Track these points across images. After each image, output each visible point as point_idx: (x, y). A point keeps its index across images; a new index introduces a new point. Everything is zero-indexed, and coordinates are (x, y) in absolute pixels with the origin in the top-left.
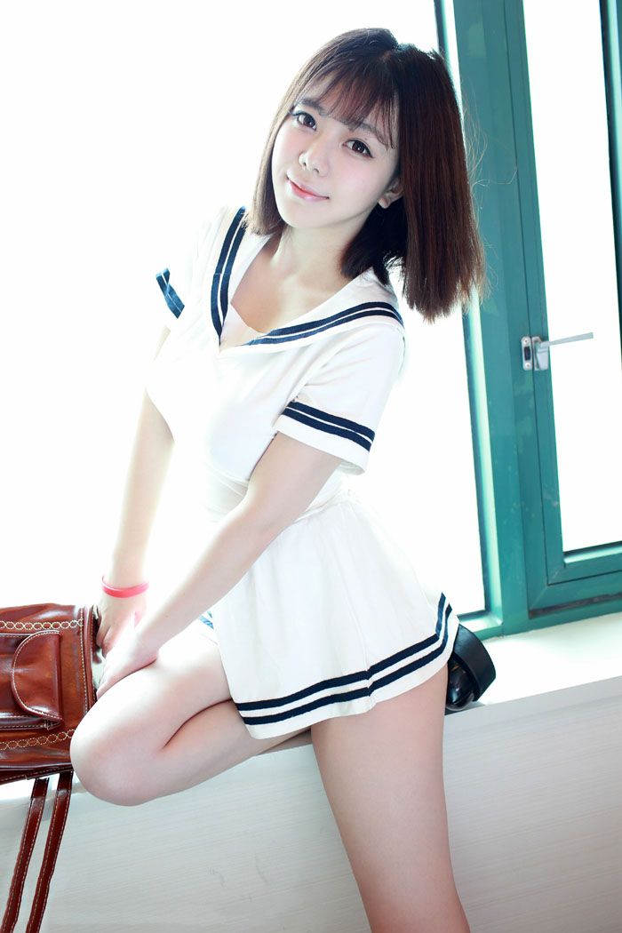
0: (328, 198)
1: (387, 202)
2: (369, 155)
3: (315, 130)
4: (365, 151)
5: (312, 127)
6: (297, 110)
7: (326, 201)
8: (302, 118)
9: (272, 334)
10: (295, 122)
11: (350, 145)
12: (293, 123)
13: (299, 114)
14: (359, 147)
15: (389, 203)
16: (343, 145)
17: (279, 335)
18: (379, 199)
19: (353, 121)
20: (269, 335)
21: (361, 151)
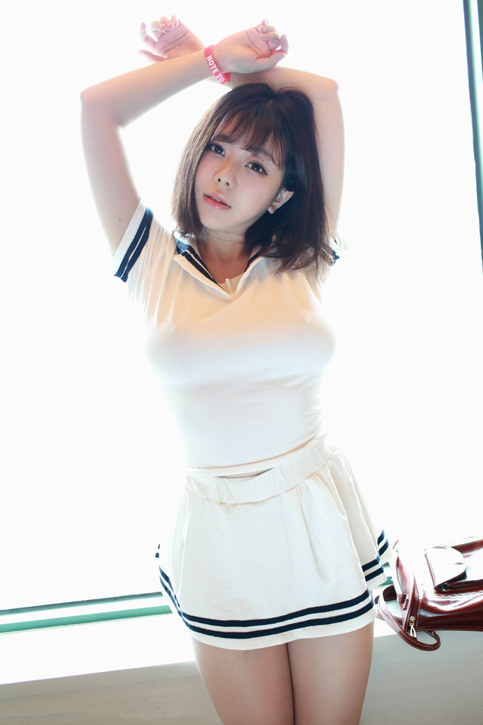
0: (230, 207)
1: (273, 209)
2: (264, 173)
3: (224, 156)
4: (261, 170)
5: (220, 153)
11: (250, 166)
14: (257, 167)
16: (245, 165)
18: (268, 207)
19: (254, 147)
21: (258, 171)
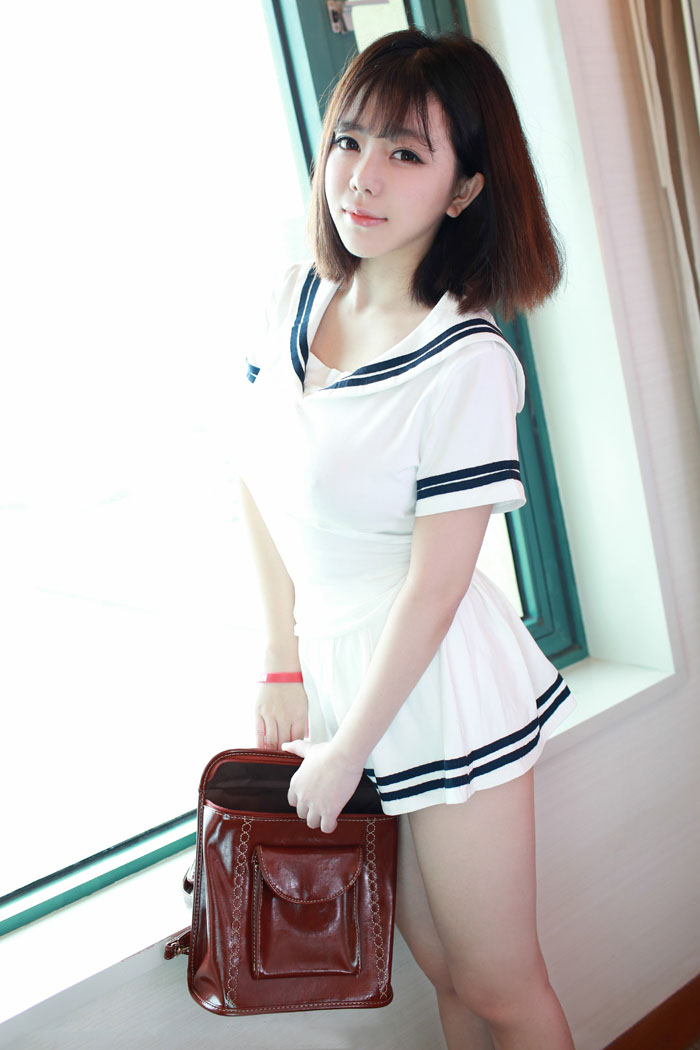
0: (386, 219)
1: (456, 210)
2: (420, 161)
3: (360, 151)
4: (414, 159)
5: (356, 150)
6: (337, 137)
7: (385, 223)
8: (344, 144)
9: (358, 373)
10: (339, 148)
12: (337, 152)
13: (340, 140)
15: (459, 211)
16: (391, 158)
17: (366, 373)
18: (446, 209)
20: (354, 374)
21: (410, 160)
